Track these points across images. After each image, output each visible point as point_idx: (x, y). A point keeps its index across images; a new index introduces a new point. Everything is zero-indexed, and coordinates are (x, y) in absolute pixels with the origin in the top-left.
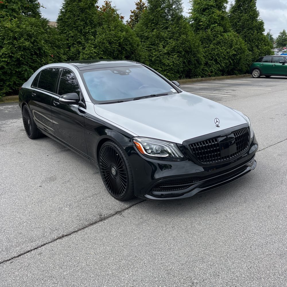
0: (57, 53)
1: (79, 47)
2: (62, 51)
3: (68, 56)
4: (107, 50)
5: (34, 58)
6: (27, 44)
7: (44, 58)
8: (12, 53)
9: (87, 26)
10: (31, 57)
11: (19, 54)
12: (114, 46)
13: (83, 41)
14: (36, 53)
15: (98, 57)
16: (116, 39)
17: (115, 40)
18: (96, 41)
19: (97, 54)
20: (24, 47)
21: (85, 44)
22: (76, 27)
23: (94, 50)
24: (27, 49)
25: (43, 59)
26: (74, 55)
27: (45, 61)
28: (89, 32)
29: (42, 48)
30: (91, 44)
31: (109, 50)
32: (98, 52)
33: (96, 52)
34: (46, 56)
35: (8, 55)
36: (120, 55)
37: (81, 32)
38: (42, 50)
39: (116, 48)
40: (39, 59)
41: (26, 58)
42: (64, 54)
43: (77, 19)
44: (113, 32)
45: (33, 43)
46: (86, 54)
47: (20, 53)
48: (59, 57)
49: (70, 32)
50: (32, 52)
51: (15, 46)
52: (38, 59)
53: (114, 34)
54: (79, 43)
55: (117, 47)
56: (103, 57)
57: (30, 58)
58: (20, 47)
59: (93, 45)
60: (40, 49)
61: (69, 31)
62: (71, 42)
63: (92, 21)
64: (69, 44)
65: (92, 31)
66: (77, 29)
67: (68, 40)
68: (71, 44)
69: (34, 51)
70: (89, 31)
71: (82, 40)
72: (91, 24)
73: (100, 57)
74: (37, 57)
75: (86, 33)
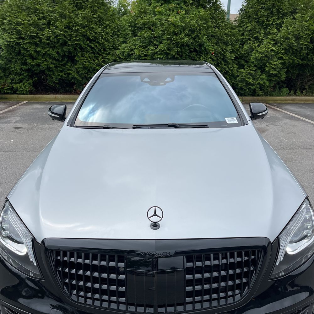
0: (222, 50)
1: (254, 43)
2: (229, 48)
3: (238, 55)
4: (291, 47)
5: (192, 56)
6: (186, 39)
7: (203, 55)
8: (169, 50)
9: (272, 17)
10: (190, 54)
11: (175, 51)
12: (303, 43)
13: (261, 36)
14: (195, 50)
15: (276, 56)
16: (308, 32)
17: (307, 34)
18: (279, 35)
19: (276, 52)
20: (182, 43)
21: (263, 40)
22: (257, 18)
23: (272, 48)
24: (185, 46)
25: (201, 57)
26: (246, 53)
27: (203, 59)
28: (272, 24)
29: (203, 45)
30: (271, 39)
31: (294, 48)
32: (278, 50)
33: (275, 49)
34: (207, 54)
35: (164, 52)
36: (312, 55)
37: (262, 24)
38: (203, 47)
39: (305, 45)
40: (199, 57)
41: (184, 55)
42: (231, 52)
43: (260, 8)
44: (306, 24)
45: (194, 39)
46: (260, 52)
47: (176, 49)
48: (223, 54)
49: (249, 25)
50: (191, 48)
51: (173, 42)
52: (196, 57)
53: (306, 26)
54: (257, 38)
55: (307, 43)
56: (283, 57)
57: (188, 56)
58: (177, 44)
59: (274, 40)
60: (201, 45)
61: (247, 24)
62: (246, 37)
63: (281, 9)
64: (244, 40)
65: (277, 22)
66: (258, 22)
67: (243, 34)
68: (246, 39)
69: (194, 48)
70: (273, 22)
71: (260, 34)
72: (278, 14)
73: (279, 58)
74: (196, 55)
75: (268, 25)
